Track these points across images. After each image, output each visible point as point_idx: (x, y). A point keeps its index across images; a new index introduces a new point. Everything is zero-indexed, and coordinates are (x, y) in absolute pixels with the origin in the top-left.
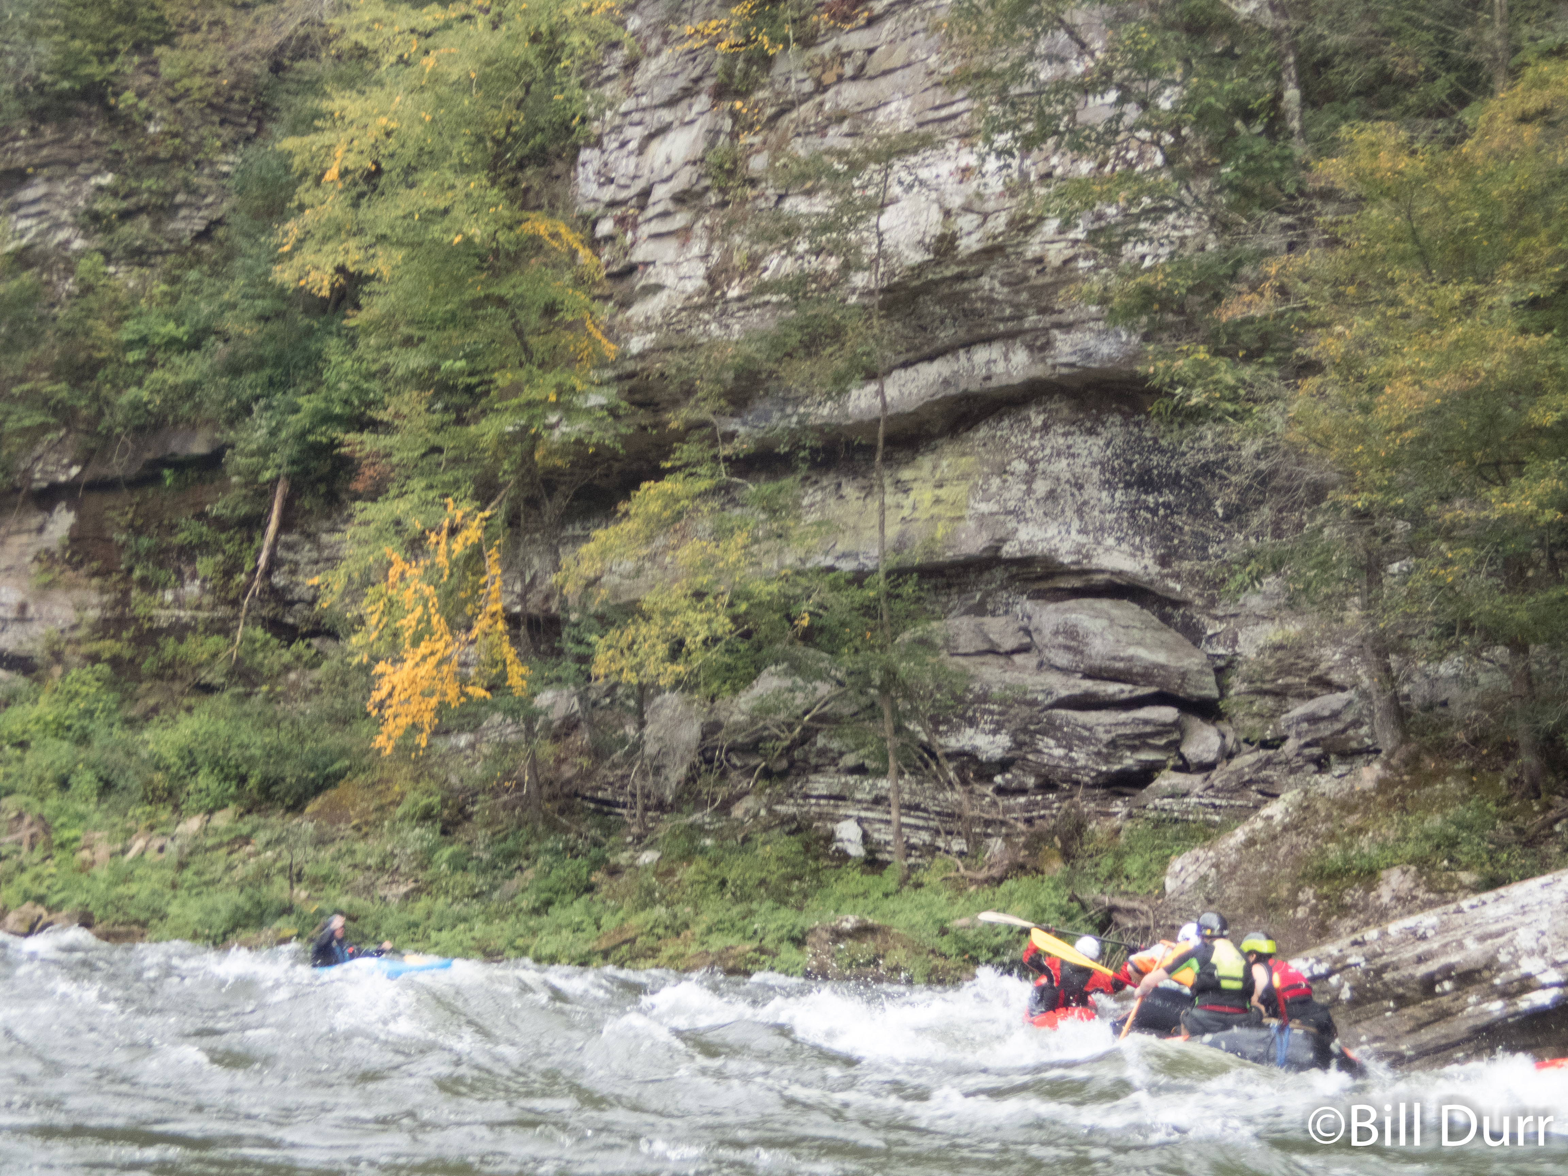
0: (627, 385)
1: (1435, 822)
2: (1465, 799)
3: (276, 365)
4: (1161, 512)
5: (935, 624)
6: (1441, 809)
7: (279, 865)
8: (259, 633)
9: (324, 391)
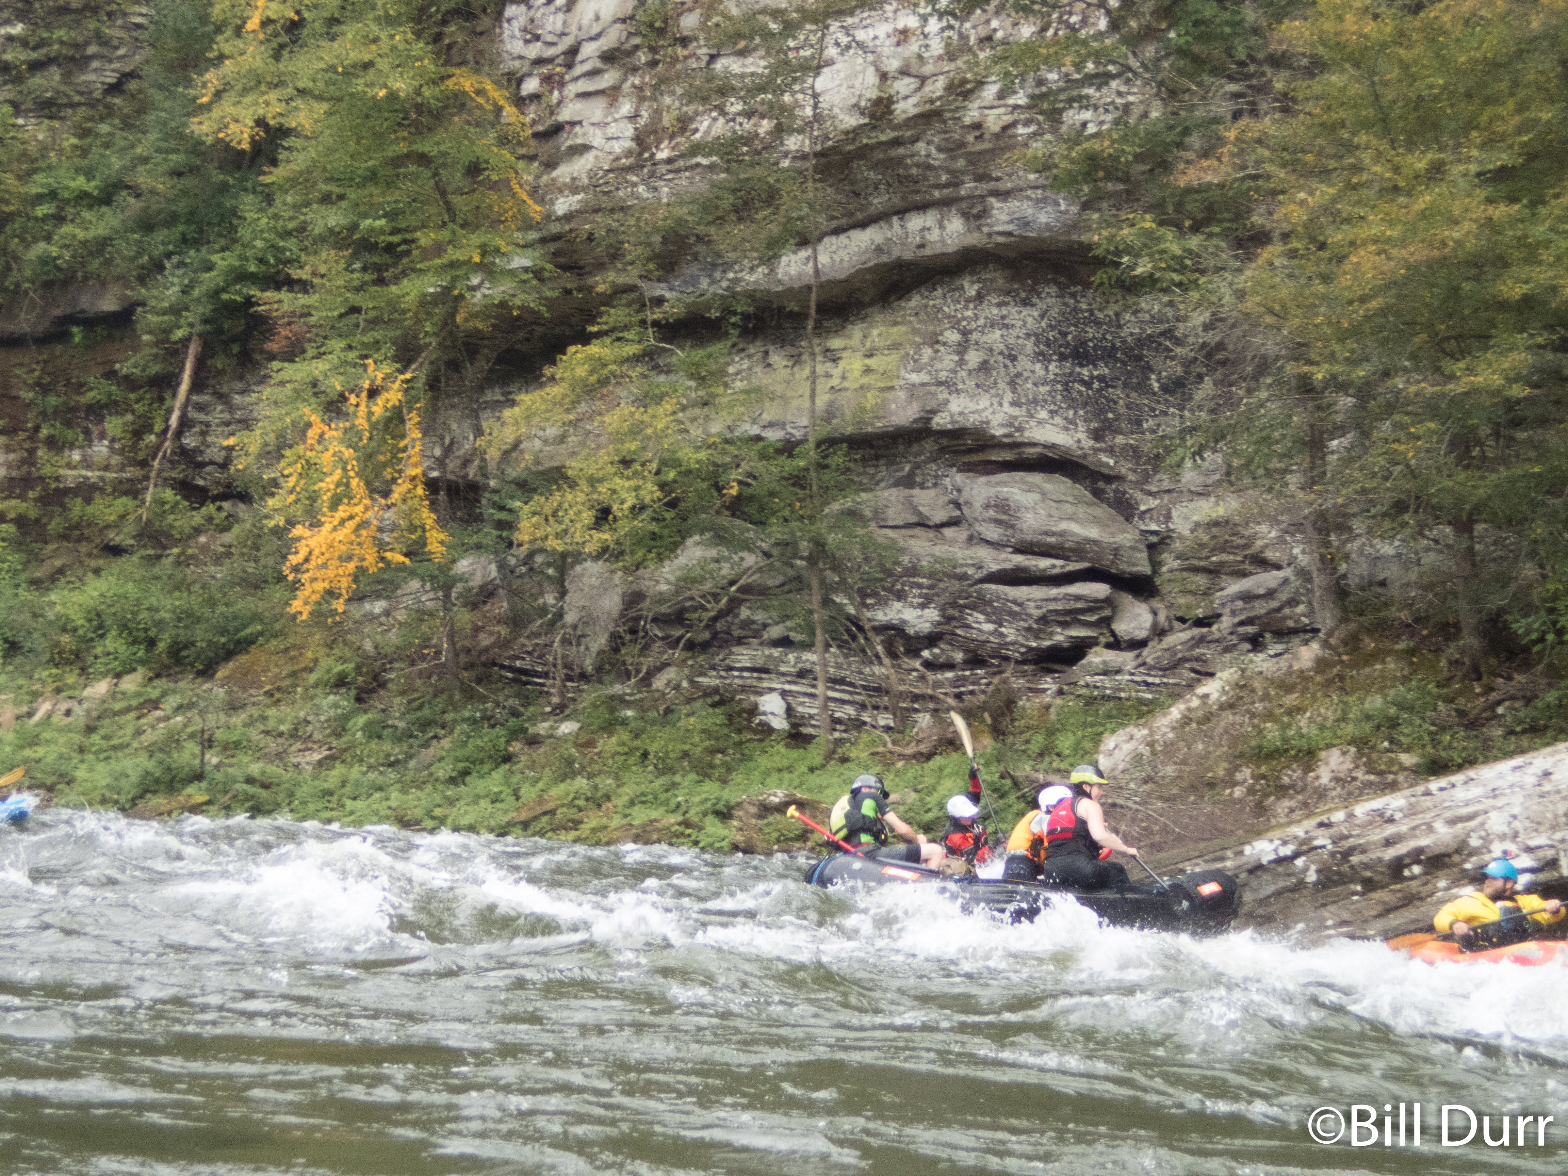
0: (552, 247)
1: (1375, 702)
2: (1406, 680)
3: (189, 222)
4: (1096, 385)
5: (864, 495)
6: (1381, 690)
7: (189, 730)
8: (169, 494)
9: (238, 249)
